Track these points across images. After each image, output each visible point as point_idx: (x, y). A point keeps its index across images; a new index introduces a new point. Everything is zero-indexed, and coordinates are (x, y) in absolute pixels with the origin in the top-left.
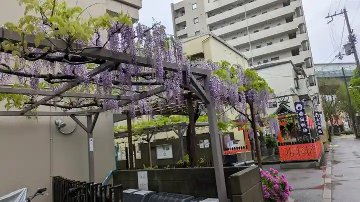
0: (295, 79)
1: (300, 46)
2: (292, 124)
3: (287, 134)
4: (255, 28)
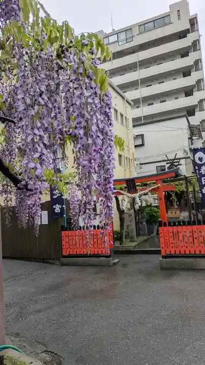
0: (189, 138)
1: (196, 106)
2: (183, 192)
3: (175, 205)
4: (148, 81)
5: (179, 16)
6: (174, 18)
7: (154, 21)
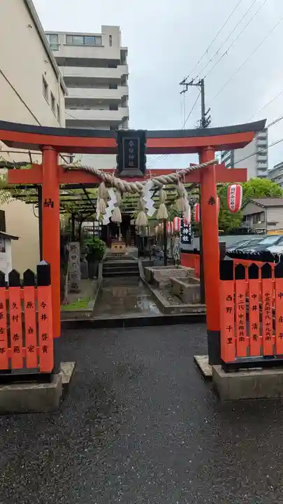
5: (111, 41)
6: (105, 41)
7: (84, 36)
